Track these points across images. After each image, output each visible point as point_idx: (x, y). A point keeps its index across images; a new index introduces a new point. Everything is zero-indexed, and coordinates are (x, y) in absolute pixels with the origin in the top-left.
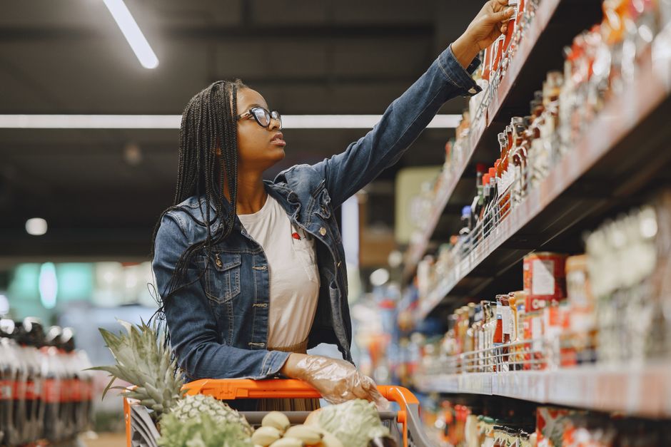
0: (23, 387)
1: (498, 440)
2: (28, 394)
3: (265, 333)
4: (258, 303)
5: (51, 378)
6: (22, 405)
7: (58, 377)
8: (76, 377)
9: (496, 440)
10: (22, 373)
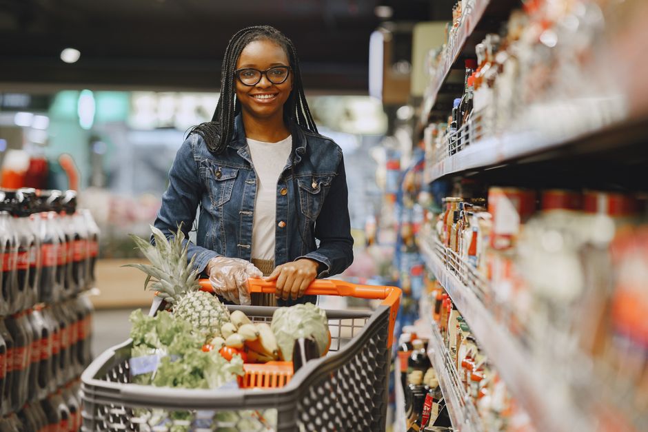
0: (15, 258)
1: (470, 352)
2: (20, 264)
3: (250, 237)
4: (244, 210)
5: (49, 242)
6: (14, 276)
7: (56, 240)
8: (77, 238)
9: (469, 351)
10: (14, 244)
